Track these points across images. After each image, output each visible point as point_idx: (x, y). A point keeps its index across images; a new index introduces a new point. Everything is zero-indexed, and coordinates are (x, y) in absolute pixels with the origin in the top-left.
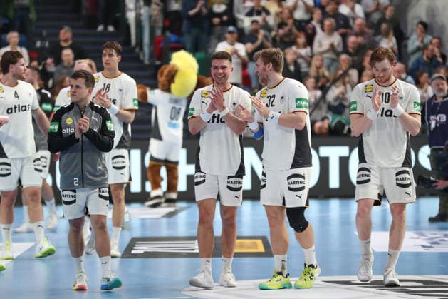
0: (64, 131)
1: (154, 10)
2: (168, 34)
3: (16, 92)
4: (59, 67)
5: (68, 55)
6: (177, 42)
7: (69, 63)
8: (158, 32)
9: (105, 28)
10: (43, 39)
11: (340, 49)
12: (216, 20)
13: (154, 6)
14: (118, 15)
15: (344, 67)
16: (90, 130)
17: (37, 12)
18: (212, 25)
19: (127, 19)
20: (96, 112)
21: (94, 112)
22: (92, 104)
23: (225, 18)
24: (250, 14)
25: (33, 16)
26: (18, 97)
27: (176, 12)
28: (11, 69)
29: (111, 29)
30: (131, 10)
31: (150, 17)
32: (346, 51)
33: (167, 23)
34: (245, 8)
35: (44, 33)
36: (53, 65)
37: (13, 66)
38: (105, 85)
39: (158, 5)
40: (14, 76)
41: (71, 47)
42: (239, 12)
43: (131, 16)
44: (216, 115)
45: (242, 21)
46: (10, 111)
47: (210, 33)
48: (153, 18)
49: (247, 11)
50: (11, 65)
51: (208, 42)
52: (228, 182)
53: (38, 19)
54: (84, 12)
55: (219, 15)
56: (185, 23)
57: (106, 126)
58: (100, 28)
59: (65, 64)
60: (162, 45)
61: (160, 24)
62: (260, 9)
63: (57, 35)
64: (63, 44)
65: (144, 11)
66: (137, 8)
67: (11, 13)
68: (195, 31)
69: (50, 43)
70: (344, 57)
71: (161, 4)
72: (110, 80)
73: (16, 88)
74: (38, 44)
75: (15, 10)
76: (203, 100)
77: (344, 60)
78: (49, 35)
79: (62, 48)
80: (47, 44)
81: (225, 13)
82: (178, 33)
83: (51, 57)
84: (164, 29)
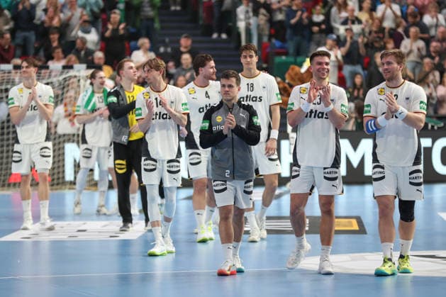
0: (214, 129)
1: (262, 19)
2: (274, 41)
3: (207, 93)
4: (179, 69)
5: (187, 59)
6: (281, 48)
7: (187, 66)
8: (265, 39)
9: (219, 36)
10: (166, 46)
11: (424, 53)
12: (316, 29)
13: (261, 17)
14: (230, 24)
15: (427, 69)
16: (237, 127)
17: (162, 21)
18: (312, 33)
19: (238, 28)
20: (244, 109)
21: (241, 109)
22: (239, 102)
23: (323, 27)
24: (345, 23)
25: (157, 25)
26: (209, 97)
27: (280, 22)
28: (201, 72)
29: (224, 36)
30: (241, 20)
31: (258, 26)
32: (429, 55)
33: (273, 31)
34: (340, 18)
35: (167, 40)
36: (174, 67)
37: (203, 69)
38: (248, 84)
39: (265, 15)
40: (205, 77)
41: (189, 52)
42: (335, 22)
43: (241, 25)
44: (314, 111)
45: (338, 29)
46: (201, 110)
47: (310, 40)
48: (261, 27)
49: (342, 20)
50: (200, 69)
51: (308, 47)
52: (325, 173)
53: (162, 28)
54: (201, 22)
55: (318, 24)
56: (289, 32)
57: (253, 121)
58: (215, 36)
59: (184, 66)
60: (268, 50)
61: (267, 32)
62: (354, 19)
63: (178, 42)
64: (182, 49)
65: (253, 21)
66: (247, 18)
67: (138, 24)
68: (297, 38)
69: (172, 49)
70: (427, 60)
71: (268, 15)
72: (252, 79)
73: (206, 89)
74: (162, 50)
75: (141, 20)
76: (302, 95)
77: (427, 63)
78: (171, 42)
79: (182, 53)
80: (169, 50)
81: (323, 22)
82: (283, 40)
83: (172, 61)
84: (270, 37)
